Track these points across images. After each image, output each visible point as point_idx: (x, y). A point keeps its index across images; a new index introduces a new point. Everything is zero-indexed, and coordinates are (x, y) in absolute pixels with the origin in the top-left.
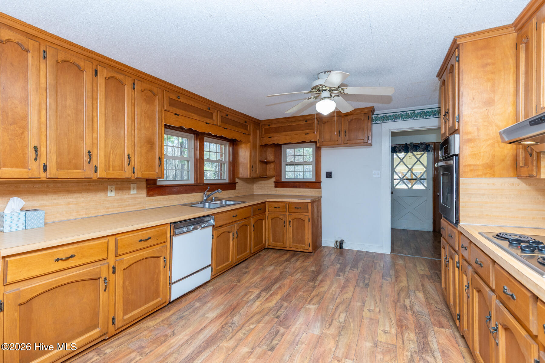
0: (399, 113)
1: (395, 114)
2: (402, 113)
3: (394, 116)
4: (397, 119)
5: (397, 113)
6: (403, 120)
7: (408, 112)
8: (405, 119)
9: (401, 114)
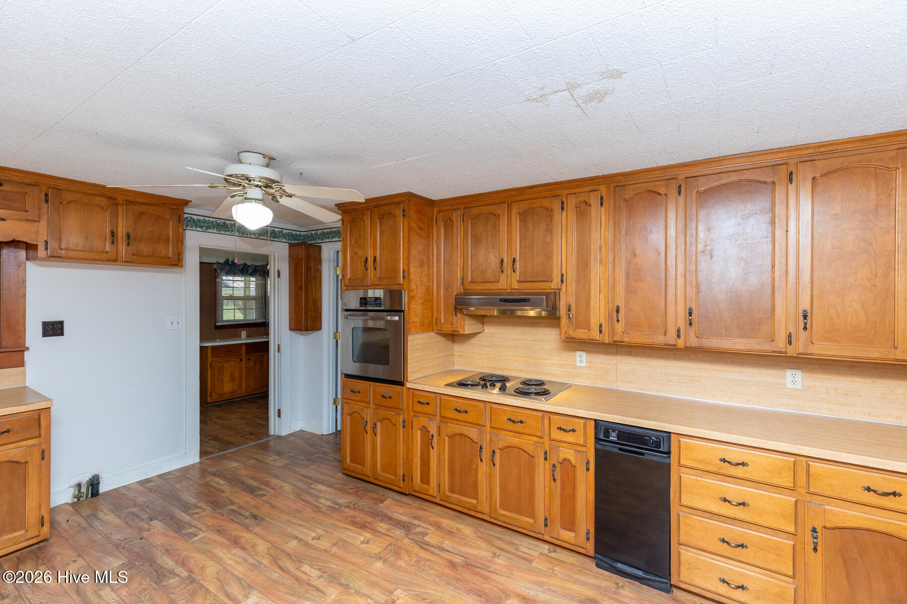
0: (214, 220)
1: (207, 219)
2: (218, 222)
3: (205, 222)
4: (210, 229)
5: (211, 220)
6: (218, 232)
7: (227, 222)
8: (222, 232)
9: (216, 221)
